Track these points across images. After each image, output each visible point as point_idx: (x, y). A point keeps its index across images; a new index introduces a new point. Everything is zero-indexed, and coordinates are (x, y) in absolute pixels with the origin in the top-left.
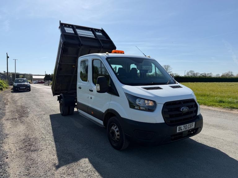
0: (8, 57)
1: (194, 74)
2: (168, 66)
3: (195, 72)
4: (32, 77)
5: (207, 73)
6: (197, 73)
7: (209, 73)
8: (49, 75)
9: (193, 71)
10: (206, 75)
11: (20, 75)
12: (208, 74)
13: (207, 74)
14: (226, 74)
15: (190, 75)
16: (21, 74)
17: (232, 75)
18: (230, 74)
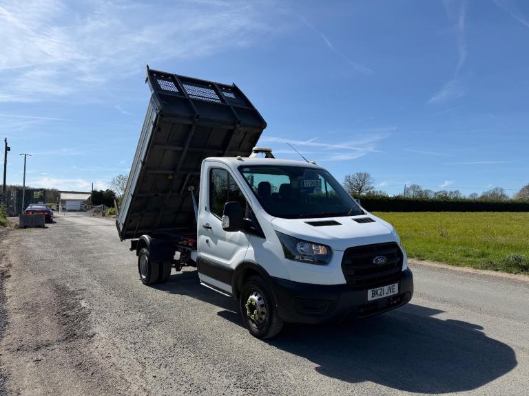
0: (8, 149)
1: (420, 193)
2: (365, 175)
3: (423, 189)
4: (59, 196)
5: (448, 191)
6: (425, 191)
7: (453, 190)
8: (102, 191)
9: (418, 187)
10: (448, 195)
11: (35, 193)
12: (451, 193)
13: (448, 193)
14: (491, 193)
15: (412, 194)
16: (37, 190)
17: (504, 196)
18: (500, 194)
